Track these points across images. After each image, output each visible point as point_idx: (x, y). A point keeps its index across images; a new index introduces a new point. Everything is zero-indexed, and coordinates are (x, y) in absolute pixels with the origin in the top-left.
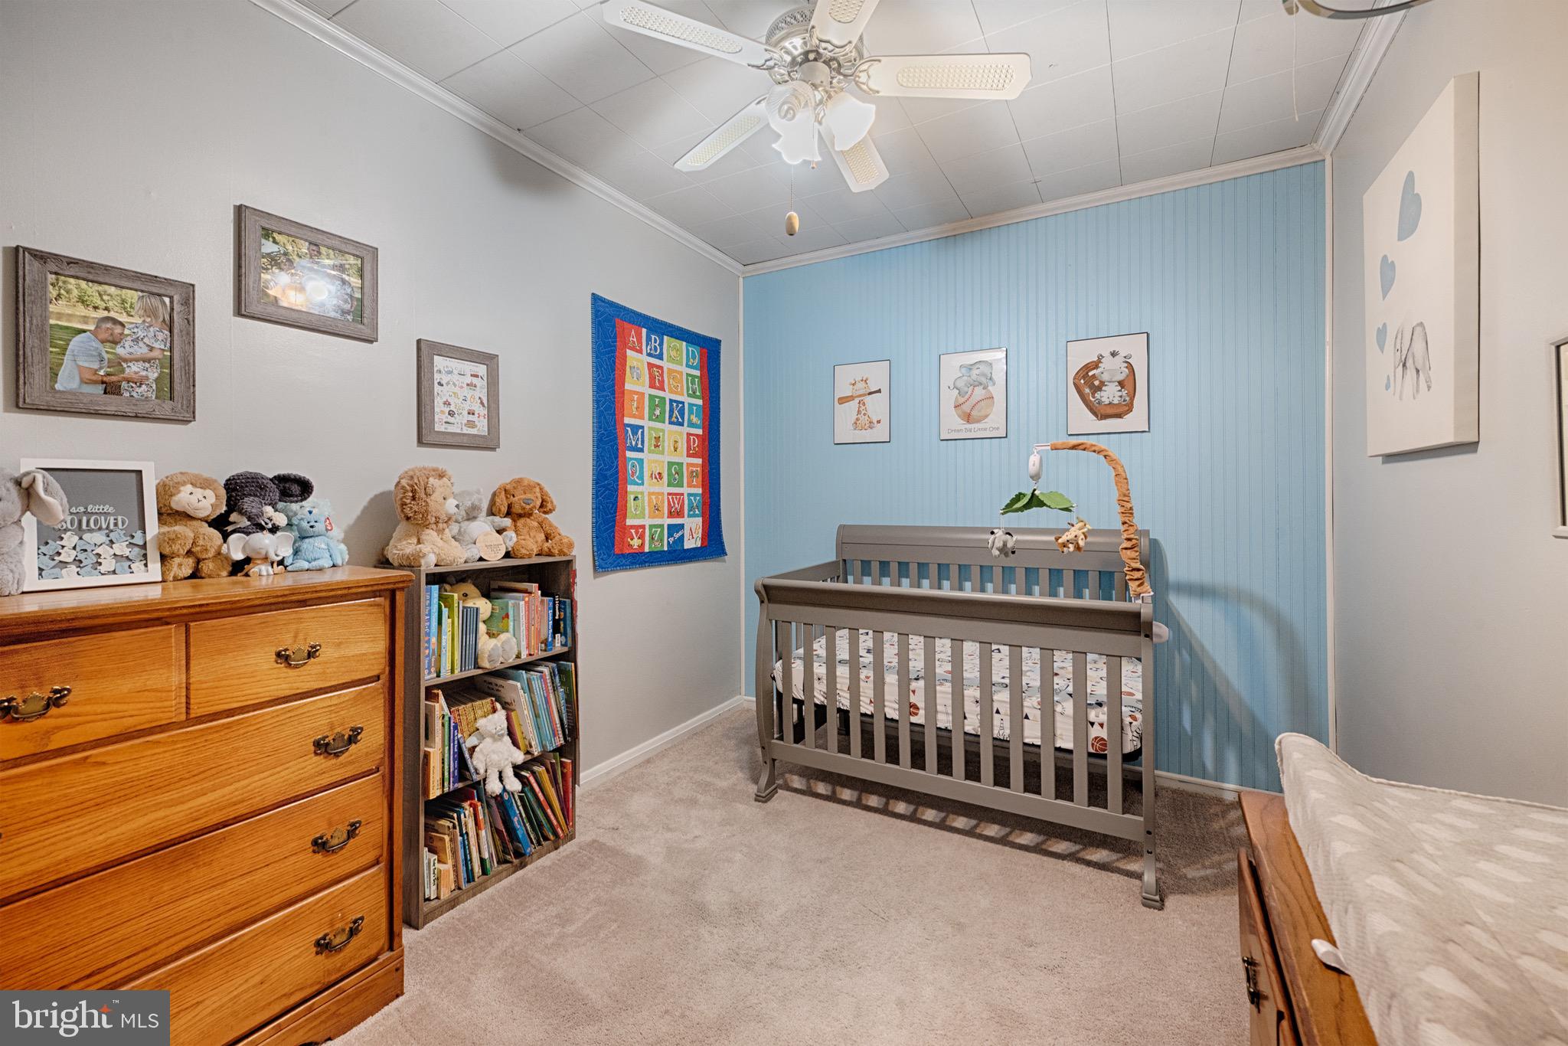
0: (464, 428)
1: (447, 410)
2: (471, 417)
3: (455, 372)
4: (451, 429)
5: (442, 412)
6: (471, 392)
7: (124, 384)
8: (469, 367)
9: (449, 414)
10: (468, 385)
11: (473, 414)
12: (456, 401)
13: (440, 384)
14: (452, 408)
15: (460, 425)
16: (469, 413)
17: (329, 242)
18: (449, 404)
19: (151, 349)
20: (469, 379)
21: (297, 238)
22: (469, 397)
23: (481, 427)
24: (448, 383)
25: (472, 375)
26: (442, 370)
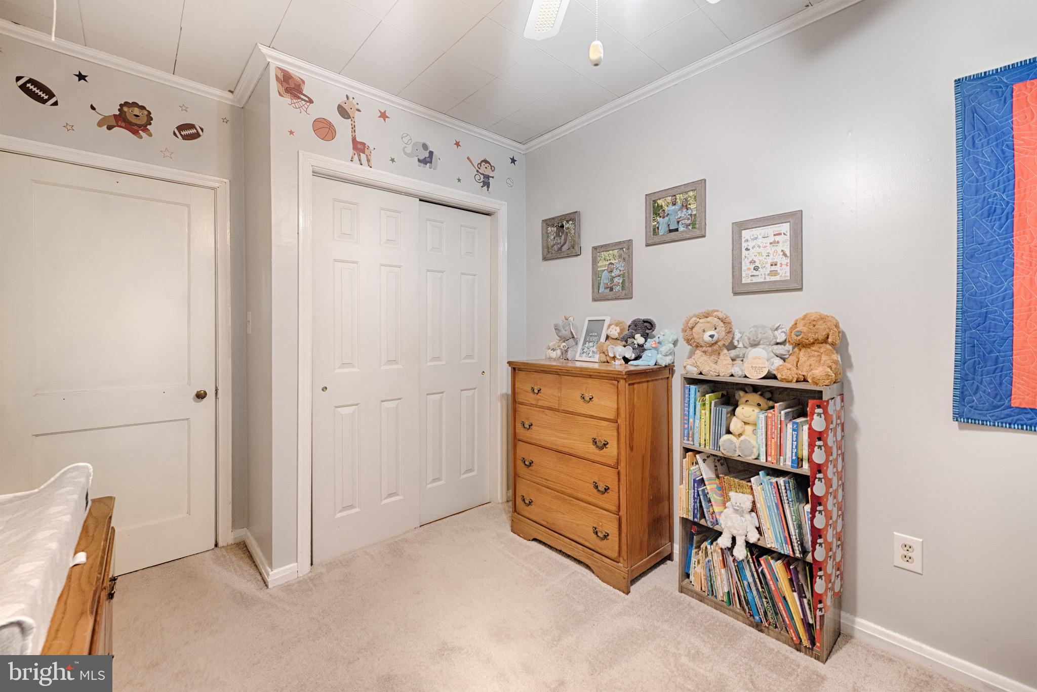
0: (767, 277)
1: (752, 267)
2: (773, 268)
3: (760, 237)
4: (755, 280)
5: (749, 269)
6: (774, 249)
7: (614, 287)
8: (770, 230)
9: (754, 269)
10: (771, 243)
11: (776, 265)
12: (761, 258)
13: (747, 249)
14: (757, 264)
15: (763, 276)
16: (772, 265)
17: (679, 191)
18: (755, 262)
19: (620, 270)
20: (772, 239)
21: (666, 197)
22: (771, 252)
23: (784, 273)
24: (753, 248)
25: (775, 235)
26: (749, 239)
